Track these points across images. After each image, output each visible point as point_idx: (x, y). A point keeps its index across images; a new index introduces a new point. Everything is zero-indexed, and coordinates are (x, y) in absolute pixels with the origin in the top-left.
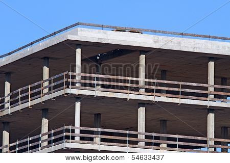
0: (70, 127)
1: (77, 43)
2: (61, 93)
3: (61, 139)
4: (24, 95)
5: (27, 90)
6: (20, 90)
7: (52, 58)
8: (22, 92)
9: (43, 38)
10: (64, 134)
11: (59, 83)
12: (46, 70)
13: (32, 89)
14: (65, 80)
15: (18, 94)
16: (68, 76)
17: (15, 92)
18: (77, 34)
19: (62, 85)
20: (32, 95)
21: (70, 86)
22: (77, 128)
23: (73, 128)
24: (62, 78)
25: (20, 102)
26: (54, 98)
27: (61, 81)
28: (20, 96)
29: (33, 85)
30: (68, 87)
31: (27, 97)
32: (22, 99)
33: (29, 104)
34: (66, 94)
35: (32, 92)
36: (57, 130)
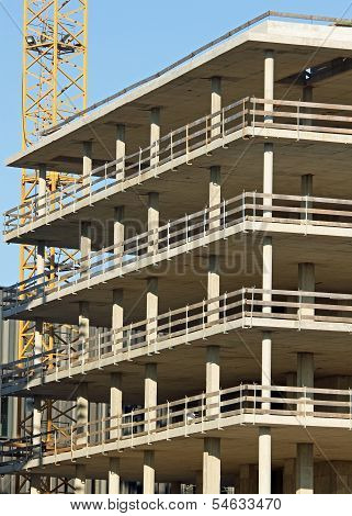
0: (254, 195)
1: (267, 47)
2: (238, 135)
3: (239, 215)
4: (179, 142)
5: (183, 134)
6: (172, 134)
7: (227, 78)
8: (176, 138)
9: (212, 44)
10: (244, 206)
11: (234, 117)
12: (216, 99)
13: (191, 131)
14: (245, 111)
15: (168, 142)
16: (249, 105)
17: (164, 138)
18: (265, 32)
19: (239, 121)
20: (192, 142)
21: (253, 123)
22: (268, 196)
23: (260, 195)
24: (239, 108)
25: (172, 156)
26: (226, 145)
27: (238, 115)
28: (172, 145)
29: (193, 124)
30: (249, 125)
31: (182, 146)
32: (176, 149)
33: (187, 157)
34: (246, 136)
35: (192, 136)
36: (231, 200)
